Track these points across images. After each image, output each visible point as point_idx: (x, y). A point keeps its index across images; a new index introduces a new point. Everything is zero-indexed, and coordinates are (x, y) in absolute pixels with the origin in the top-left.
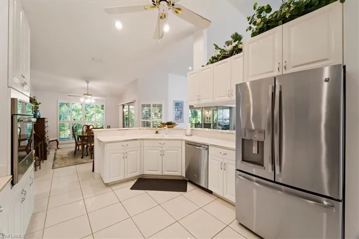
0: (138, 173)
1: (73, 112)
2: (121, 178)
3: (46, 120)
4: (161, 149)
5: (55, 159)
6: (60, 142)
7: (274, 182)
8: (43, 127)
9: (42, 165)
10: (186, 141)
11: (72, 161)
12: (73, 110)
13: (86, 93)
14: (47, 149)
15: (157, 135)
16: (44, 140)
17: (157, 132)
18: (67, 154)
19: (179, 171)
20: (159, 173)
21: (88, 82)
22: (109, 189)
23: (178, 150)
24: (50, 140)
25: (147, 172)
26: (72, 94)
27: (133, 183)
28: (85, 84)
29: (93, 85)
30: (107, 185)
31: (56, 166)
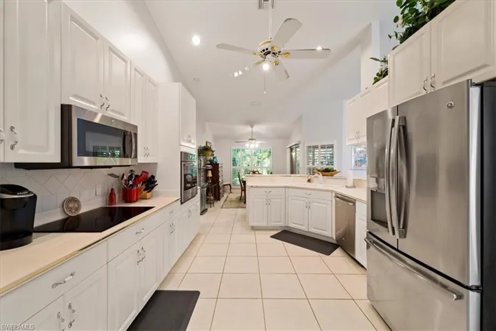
0: (282, 224)
1: (248, 158)
2: (264, 224)
3: (220, 166)
4: (307, 200)
5: (226, 200)
6: (232, 187)
7: (397, 250)
8: (218, 171)
9: (215, 204)
10: (336, 193)
11: (237, 205)
12: (248, 155)
13: (250, 138)
14: (221, 191)
15: (309, 183)
16: (218, 183)
17: (309, 181)
18: (235, 198)
19: (329, 232)
20: (304, 228)
21: (252, 126)
22: (253, 232)
23: (326, 204)
24: (224, 184)
25: (292, 225)
26: (238, 140)
27: (275, 232)
28: (249, 129)
29: (256, 128)
30: (254, 229)
31: (224, 206)
